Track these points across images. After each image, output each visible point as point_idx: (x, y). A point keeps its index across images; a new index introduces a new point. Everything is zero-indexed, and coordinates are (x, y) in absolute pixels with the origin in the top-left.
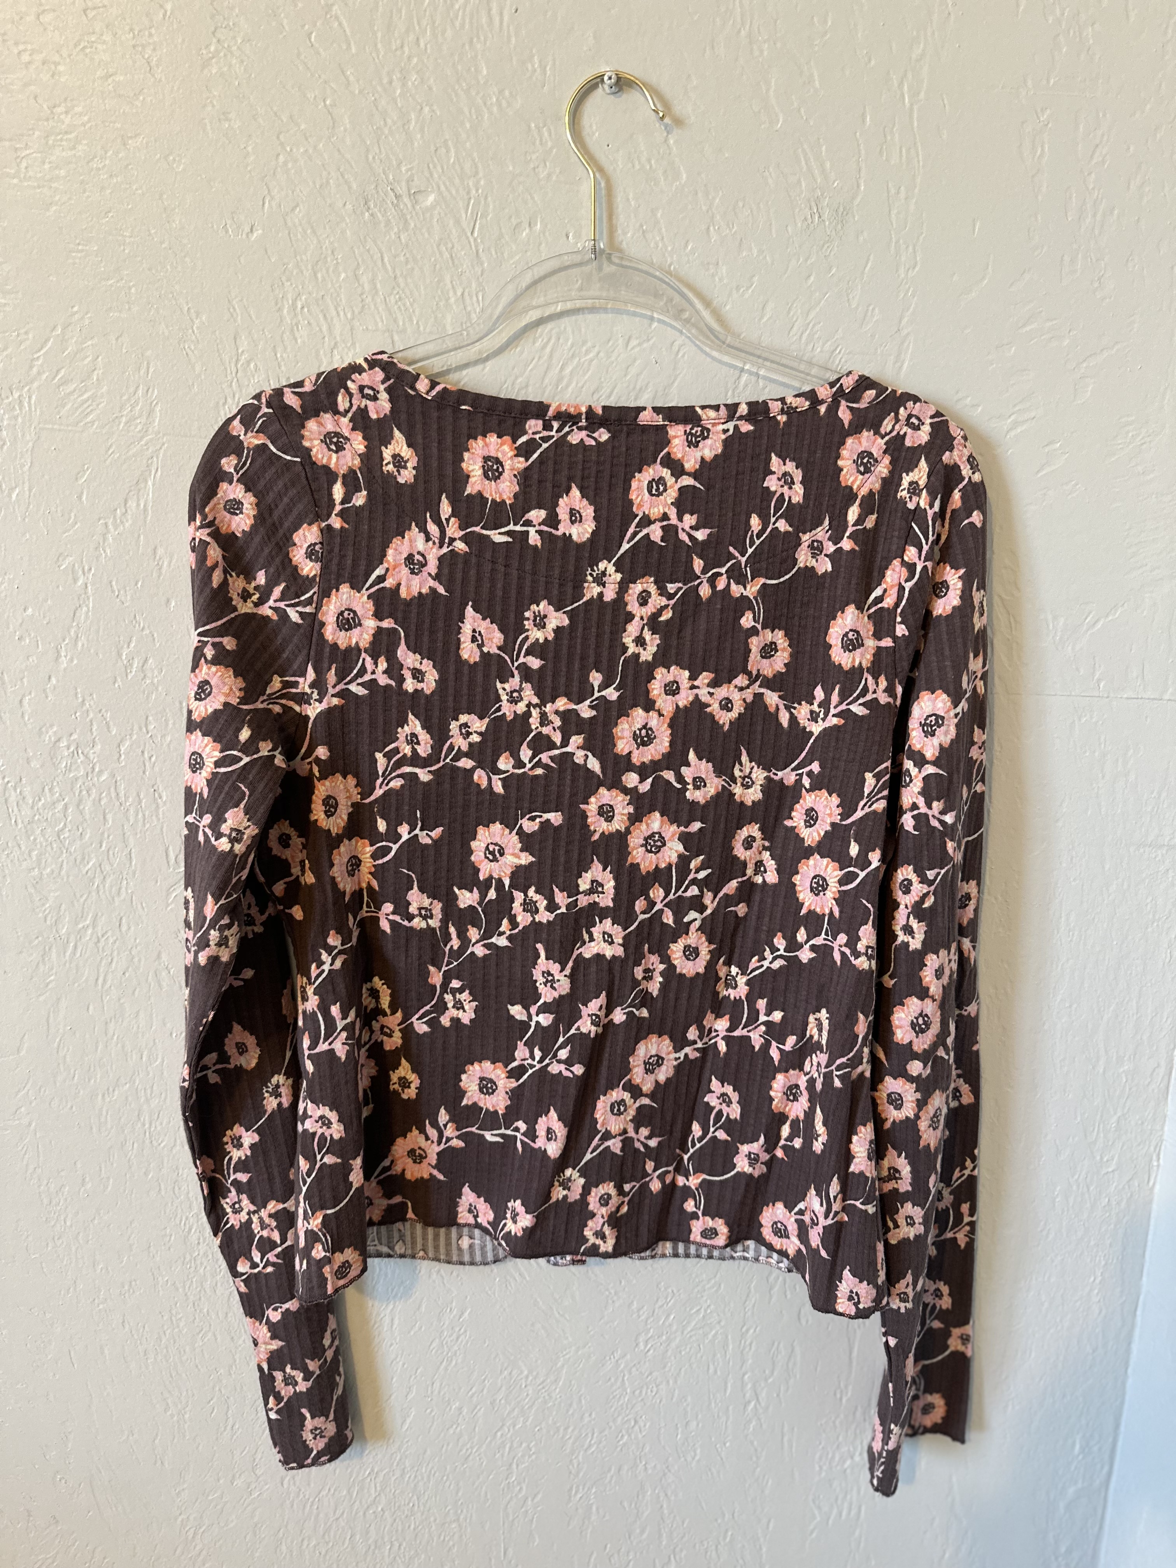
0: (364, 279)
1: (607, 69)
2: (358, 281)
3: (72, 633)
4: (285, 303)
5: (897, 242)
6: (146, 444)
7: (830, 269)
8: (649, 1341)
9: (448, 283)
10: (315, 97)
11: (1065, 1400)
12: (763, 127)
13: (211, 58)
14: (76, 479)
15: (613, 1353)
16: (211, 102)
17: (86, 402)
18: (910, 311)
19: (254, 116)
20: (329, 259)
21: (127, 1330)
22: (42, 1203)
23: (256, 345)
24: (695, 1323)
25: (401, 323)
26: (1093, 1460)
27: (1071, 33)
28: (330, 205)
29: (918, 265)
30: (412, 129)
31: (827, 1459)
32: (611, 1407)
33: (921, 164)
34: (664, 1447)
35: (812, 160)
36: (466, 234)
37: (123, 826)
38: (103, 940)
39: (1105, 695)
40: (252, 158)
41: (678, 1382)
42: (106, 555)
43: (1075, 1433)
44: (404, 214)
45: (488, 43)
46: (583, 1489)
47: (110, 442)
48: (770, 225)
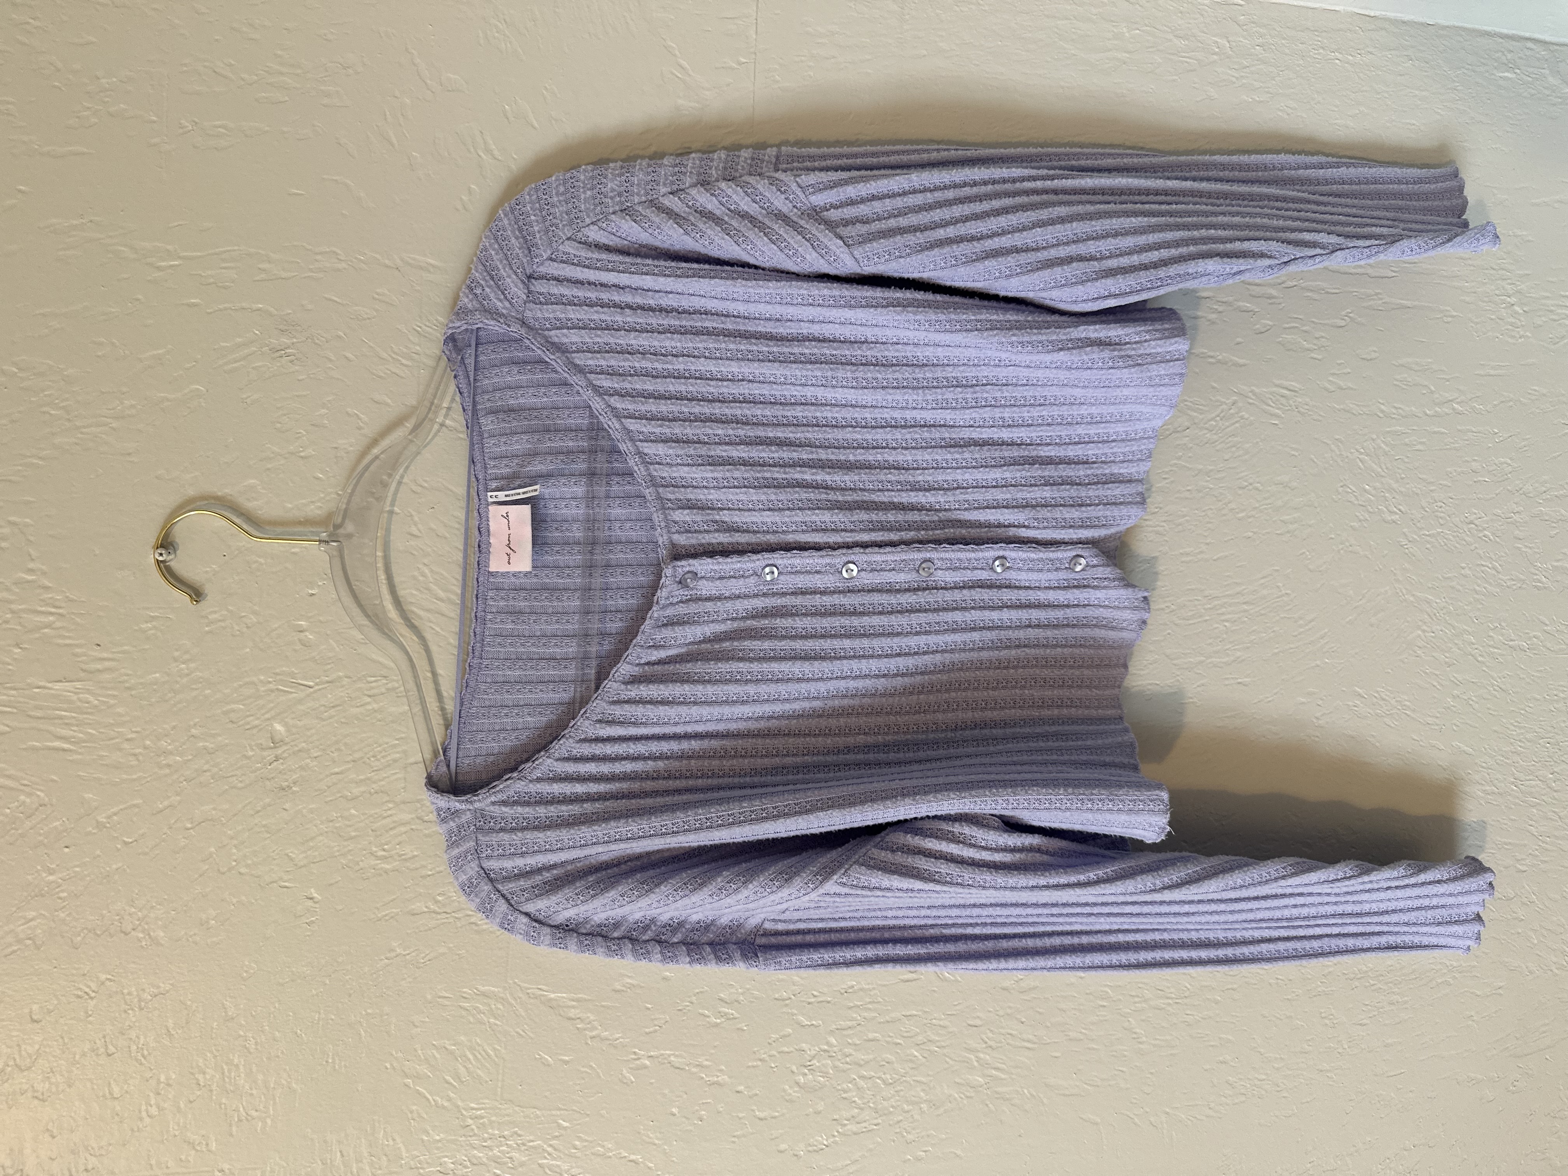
0: (356, 791)
1: (152, 558)
2: (356, 798)
3: (694, 1070)
4: (380, 866)
6: (515, 999)
7: (340, 337)
8: (1390, 509)
9: (358, 709)
10: (184, 838)
11: (1459, 88)
12: (203, 404)
13: (150, 937)
14: (549, 1065)
15: (1402, 546)
16: (191, 936)
17: (475, 1056)
18: (378, 256)
19: (203, 896)
20: (337, 825)
21: (1368, 1022)
22: (1244, 1102)
23: (420, 894)
24: (1373, 465)
25: (398, 755)
26: (1521, 58)
27: (107, 99)
28: (286, 824)
29: (334, 249)
30: (212, 746)
31: (1513, 331)
32: (1456, 547)
33: (236, 248)
34: (1497, 495)
35: (234, 356)
36: (311, 693)
37: (880, 1023)
38: (990, 1043)
39: (754, 56)
40: (243, 898)
41: (1432, 480)
42: (621, 1037)
43: (1493, 77)
44: (294, 753)
45: (130, 672)
46: (1536, 575)
47: (513, 1033)
48: (298, 396)
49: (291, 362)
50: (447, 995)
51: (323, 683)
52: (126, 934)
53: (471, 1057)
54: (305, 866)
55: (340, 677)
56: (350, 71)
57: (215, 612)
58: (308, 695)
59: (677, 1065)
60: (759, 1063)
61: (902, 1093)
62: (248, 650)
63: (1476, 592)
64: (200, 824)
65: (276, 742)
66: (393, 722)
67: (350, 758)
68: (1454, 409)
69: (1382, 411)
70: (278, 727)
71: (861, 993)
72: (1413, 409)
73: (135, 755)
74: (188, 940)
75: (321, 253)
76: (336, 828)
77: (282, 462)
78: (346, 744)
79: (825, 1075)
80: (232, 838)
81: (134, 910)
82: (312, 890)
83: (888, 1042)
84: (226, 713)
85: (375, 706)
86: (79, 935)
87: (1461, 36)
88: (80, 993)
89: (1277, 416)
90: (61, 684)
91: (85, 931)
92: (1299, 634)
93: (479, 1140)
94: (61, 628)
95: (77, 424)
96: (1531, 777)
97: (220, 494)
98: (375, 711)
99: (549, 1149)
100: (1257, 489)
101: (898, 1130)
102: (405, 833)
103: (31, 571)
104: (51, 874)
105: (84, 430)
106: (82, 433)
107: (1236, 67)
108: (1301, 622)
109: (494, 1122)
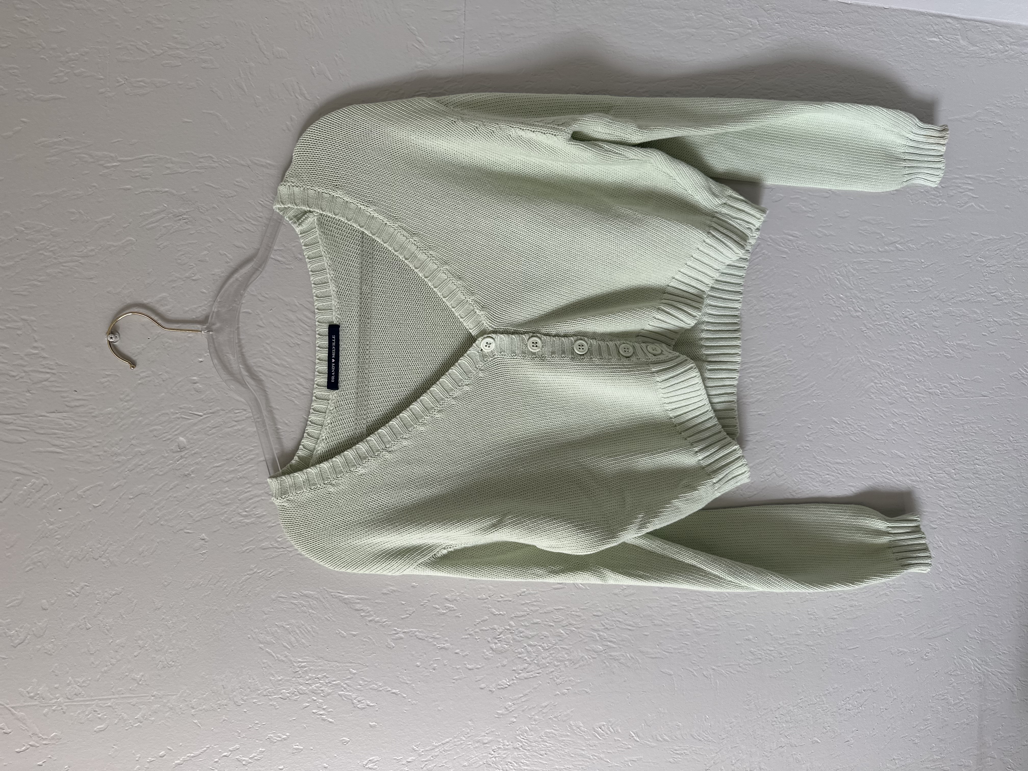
0: (229, 477)
1: (106, 339)
2: (230, 480)
4: (243, 521)
5: (197, 168)
6: (324, 598)
7: (214, 208)
8: (856, 309)
9: (230, 429)
10: (129, 504)
11: (903, 48)
12: (134, 249)
13: (110, 562)
14: (345, 637)
15: (863, 331)
16: (133, 561)
17: (301, 631)
18: (237, 159)
19: (141, 538)
20: (218, 497)
21: (837, 617)
22: (760, 663)
23: (268, 537)
24: (845, 282)
25: (253, 456)
26: (943, 29)
27: (73, 66)
28: (188, 496)
29: (211, 155)
30: (144, 450)
31: (935, 199)
32: (896, 332)
33: (152, 155)
34: (923, 300)
35: (152, 220)
36: (201, 420)
37: (541, 613)
38: (607, 626)
39: (463, 34)
40: (163, 539)
41: (882, 291)
42: (386, 621)
43: (925, 41)
44: (193, 455)
45: (95, 407)
46: (947, 349)
47: (323, 618)
48: (190, 243)
49: (186, 223)
50: (284, 596)
51: (208, 414)
52: (96, 560)
53: (298, 632)
54: (199, 521)
55: (218, 410)
56: (218, 47)
57: (144, 372)
58: (200, 421)
59: (420, 637)
60: (469, 636)
61: (553, 655)
62: (163, 394)
63: (909, 359)
64: (137, 496)
65: (182, 448)
66: (250, 436)
67: (226, 457)
68: (897, 247)
69: (852, 249)
70: (181, 439)
71: (529, 596)
72: (871, 247)
73: (98, 455)
74: (132, 564)
75: (203, 158)
76: (217, 498)
77: (183, 282)
78: (222, 450)
79: (508, 643)
80: (156, 504)
81: (99, 546)
82: (204, 535)
83: (545, 625)
84: (151, 431)
85: (239, 427)
86: (68, 560)
87: (905, 15)
88: (69, 593)
89: (786, 253)
90: (54, 414)
91: (72, 558)
92: (798, 385)
93: (304, 680)
94: (53, 381)
95: (60, 260)
96: (941, 472)
97: (145, 302)
98: (240, 430)
99: (345, 686)
100: (772, 297)
101: (551, 677)
102: (258, 501)
103: (35, 348)
104: (51, 524)
105: (64, 264)
106: (63, 266)
107: (762, 37)
108: (799, 378)
109: (312, 669)
